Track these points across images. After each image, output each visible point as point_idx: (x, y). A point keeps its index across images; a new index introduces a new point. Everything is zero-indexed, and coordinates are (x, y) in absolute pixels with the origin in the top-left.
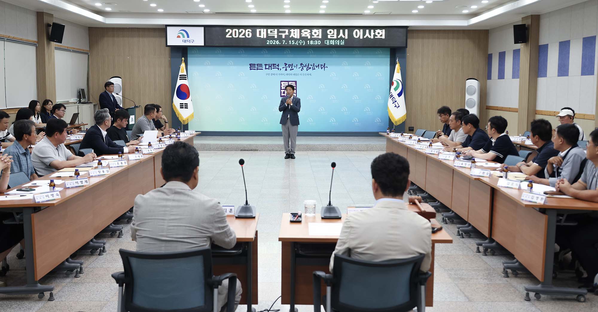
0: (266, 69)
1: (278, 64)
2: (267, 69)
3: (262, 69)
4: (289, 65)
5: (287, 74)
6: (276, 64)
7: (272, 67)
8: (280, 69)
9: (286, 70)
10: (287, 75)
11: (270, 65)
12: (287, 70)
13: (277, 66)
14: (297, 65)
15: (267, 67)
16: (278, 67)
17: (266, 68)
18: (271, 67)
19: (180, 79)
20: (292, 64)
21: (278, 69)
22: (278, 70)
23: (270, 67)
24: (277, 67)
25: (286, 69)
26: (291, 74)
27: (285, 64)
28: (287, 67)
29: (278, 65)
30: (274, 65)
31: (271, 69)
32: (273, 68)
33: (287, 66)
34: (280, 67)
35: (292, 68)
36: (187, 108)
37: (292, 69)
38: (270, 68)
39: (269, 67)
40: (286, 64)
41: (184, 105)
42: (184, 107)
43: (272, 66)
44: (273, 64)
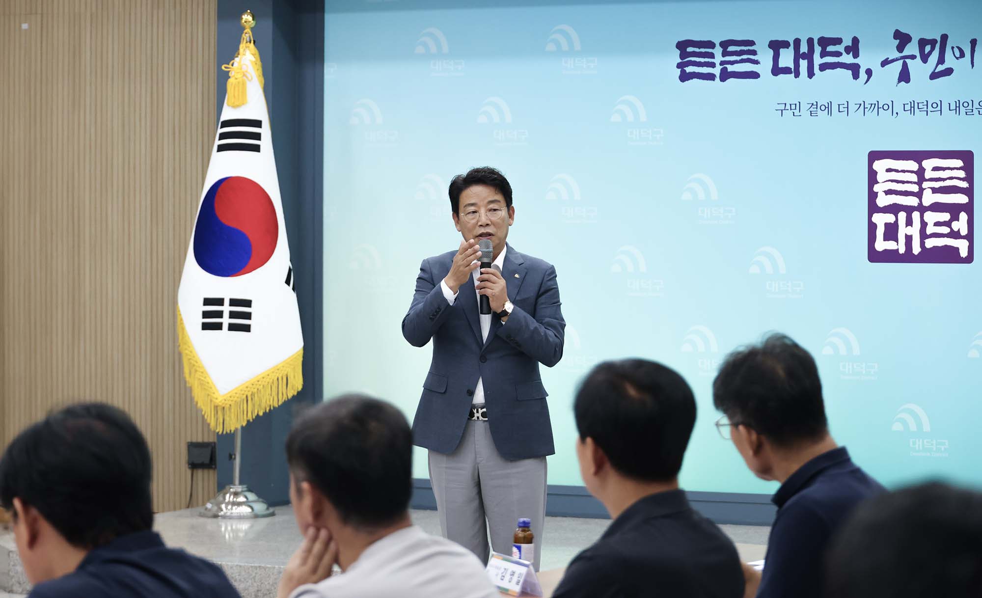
0: (777, 70)
1: (855, 41)
2: (786, 71)
3: (754, 75)
4: (923, 43)
5: (912, 107)
6: (838, 41)
7: (818, 60)
8: (869, 72)
9: (905, 76)
10: (912, 110)
11: (804, 48)
12: (907, 80)
13: (848, 50)
14: (974, 43)
15: (787, 58)
16: (856, 55)
17: (781, 65)
18: (809, 56)
19: (221, 148)
20: (944, 38)
21: (855, 69)
22: (856, 76)
23: (804, 56)
24: (847, 59)
25: (905, 66)
26: (938, 107)
27: (898, 35)
28: (913, 57)
29: (854, 49)
30: (830, 48)
31: (811, 74)
32: (823, 67)
33: (912, 49)
34: (864, 61)
35: (941, 61)
36: (247, 328)
37: (941, 68)
38: (804, 64)
39: (798, 57)
40: (903, 39)
41: (226, 309)
42: (226, 320)
43: (818, 49)
44: (825, 42)
